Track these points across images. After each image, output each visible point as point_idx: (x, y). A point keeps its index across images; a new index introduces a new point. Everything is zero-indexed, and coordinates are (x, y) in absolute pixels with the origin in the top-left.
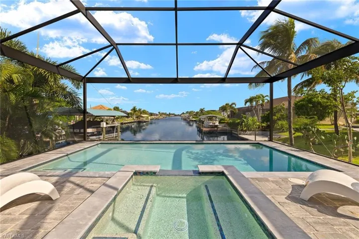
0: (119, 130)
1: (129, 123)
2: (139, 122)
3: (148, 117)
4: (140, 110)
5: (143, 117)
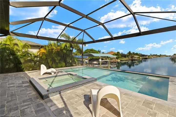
0: (109, 63)
1: (125, 60)
2: (132, 60)
3: (139, 57)
4: (133, 53)
5: (136, 57)
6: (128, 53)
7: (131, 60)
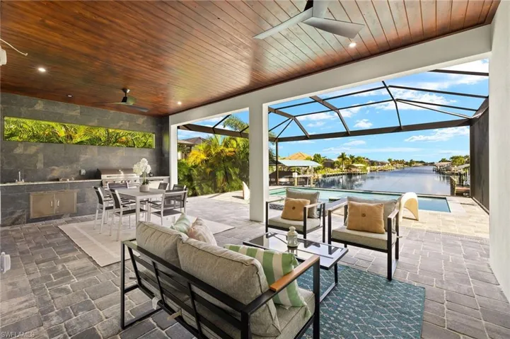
0: (312, 181)
1: (334, 175)
3: (365, 168)
4: (352, 157)
5: (357, 167)
6: (339, 158)
7: (348, 174)
